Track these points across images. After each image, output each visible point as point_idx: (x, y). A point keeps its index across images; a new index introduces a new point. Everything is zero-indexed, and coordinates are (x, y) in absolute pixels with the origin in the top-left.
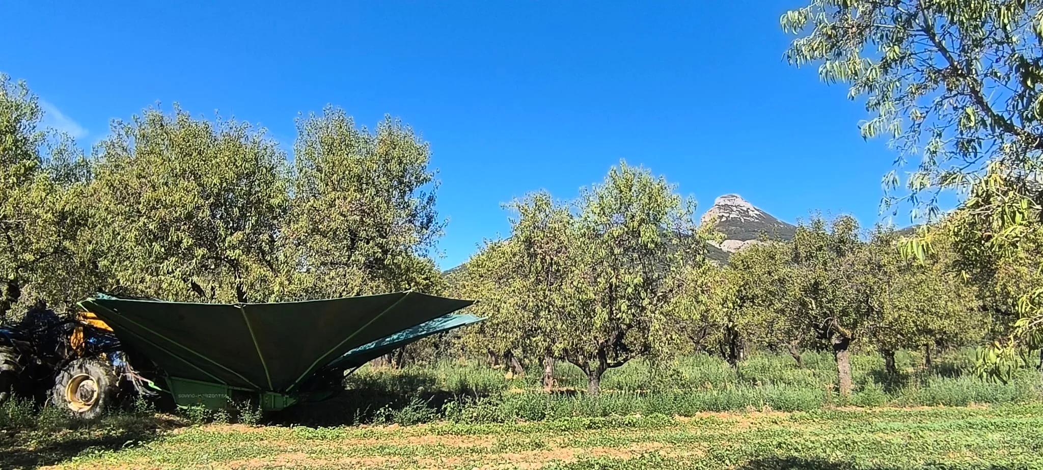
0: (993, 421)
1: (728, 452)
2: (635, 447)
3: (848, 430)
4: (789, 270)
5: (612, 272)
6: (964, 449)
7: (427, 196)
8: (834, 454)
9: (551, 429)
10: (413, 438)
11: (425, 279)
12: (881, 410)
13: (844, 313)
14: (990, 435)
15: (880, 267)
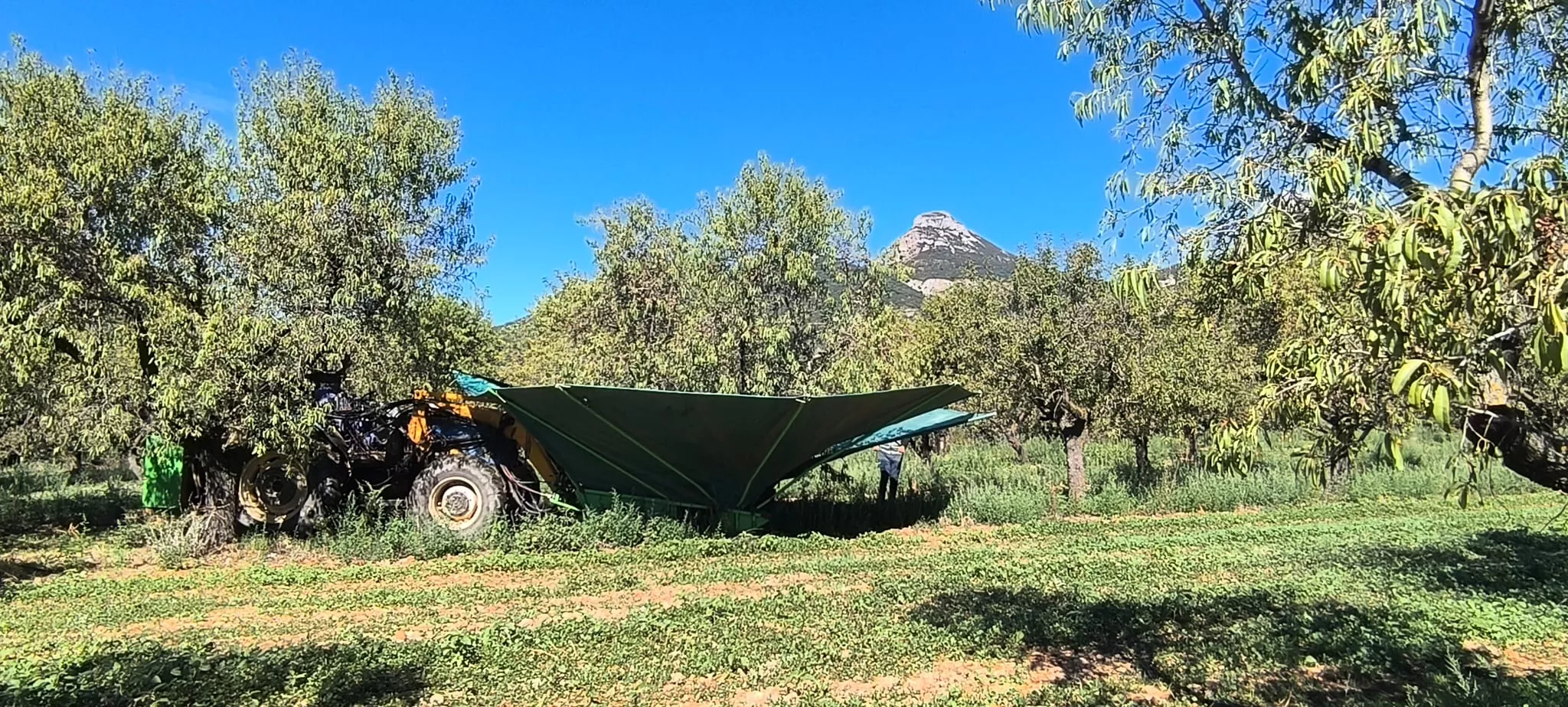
0: (1262, 530)
1: (903, 585)
2: (771, 580)
3: (1074, 549)
4: (1005, 321)
5: (745, 323)
6: (1221, 570)
7: (458, 202)
8: (1051, 584)
9: (650, 558)
10: (437, 577)
11: (468, 334)
12: (1122, 518)
13: (1079, 383)
14: (1256, 547)
15: (1129, 317)
